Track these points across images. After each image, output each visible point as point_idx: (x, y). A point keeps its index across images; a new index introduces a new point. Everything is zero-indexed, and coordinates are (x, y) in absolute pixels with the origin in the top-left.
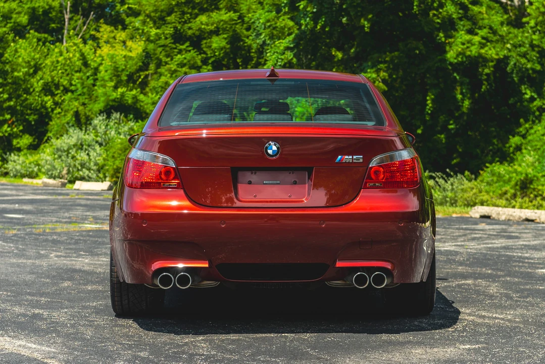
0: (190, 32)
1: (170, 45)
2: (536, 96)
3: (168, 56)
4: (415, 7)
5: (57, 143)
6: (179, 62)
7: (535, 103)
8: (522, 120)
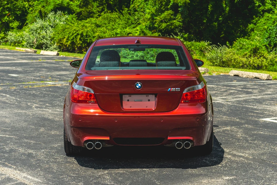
2: (261, 5)
5: (32, 26)
7: (261, 8)
8: (254, 16)
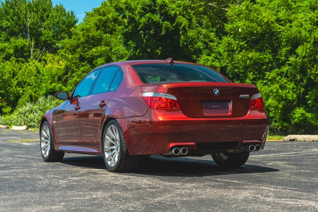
0: (87, 56)
1: (78, 63)
3: (77, 68)
4: (181, 44)
6: (82, 71)
